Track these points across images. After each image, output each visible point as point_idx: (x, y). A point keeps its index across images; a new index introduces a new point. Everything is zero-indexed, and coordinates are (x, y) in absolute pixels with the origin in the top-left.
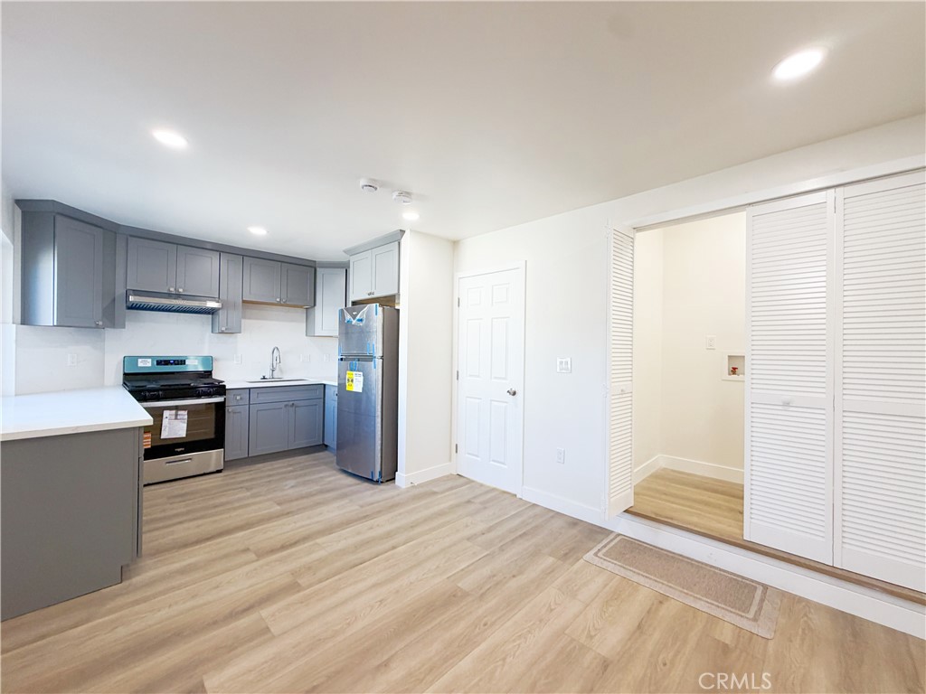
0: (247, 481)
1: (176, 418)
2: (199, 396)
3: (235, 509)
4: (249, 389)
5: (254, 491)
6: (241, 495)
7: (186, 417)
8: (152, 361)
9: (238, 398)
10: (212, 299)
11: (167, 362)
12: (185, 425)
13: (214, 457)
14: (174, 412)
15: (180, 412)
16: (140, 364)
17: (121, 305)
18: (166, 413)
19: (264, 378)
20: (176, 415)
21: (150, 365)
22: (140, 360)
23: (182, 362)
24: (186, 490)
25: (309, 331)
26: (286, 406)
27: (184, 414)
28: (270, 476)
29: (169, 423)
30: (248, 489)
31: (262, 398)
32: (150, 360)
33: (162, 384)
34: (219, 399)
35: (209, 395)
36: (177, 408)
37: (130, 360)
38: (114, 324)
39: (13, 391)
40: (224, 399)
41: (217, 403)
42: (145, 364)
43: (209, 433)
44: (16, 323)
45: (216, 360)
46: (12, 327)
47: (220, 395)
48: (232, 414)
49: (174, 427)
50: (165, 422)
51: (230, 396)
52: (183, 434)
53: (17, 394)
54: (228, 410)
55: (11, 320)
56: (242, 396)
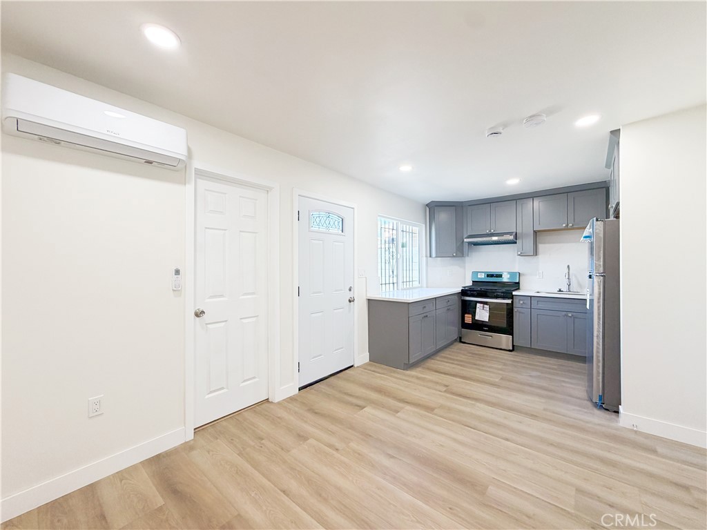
1: (483, 309)
2: (497, 297)
4: (531, 297)
7: (488, 309)
8: (485, 275)
9: (521, 302)
10: (510, 234)
11: (492, 276)
12: (488, 314)
13: (504, 340)
14: (482, 305)
15: (485, 306)
16: (479, 276)
17: (466, 246)
18: (478, 305)
20: (483, 307)
22: (479, 274)
23: (500, 276)
27: (487, 307)
29: (480, 311)
31: (541, 305)
32: (483, 274)
34: (509, 301)
35: (504, 298)
36: (484, 303)
37: (475, 273)
38: (463, 254)
39: (425, 286)
40: (512, 302)
41: (507, 304)
42: (482, 277)
43: (503, 323)
44: (426, 256)
45: (523, 275)
46: (425, 258)
47: (509, 298)
48: (518, 314)
49: (482, 314)
50: (478, 310)
51: (516, 300)
52: (486, 319)
53: (427, 287)
54: (515, 310)
55: (424, 256)
56: (525, 302)
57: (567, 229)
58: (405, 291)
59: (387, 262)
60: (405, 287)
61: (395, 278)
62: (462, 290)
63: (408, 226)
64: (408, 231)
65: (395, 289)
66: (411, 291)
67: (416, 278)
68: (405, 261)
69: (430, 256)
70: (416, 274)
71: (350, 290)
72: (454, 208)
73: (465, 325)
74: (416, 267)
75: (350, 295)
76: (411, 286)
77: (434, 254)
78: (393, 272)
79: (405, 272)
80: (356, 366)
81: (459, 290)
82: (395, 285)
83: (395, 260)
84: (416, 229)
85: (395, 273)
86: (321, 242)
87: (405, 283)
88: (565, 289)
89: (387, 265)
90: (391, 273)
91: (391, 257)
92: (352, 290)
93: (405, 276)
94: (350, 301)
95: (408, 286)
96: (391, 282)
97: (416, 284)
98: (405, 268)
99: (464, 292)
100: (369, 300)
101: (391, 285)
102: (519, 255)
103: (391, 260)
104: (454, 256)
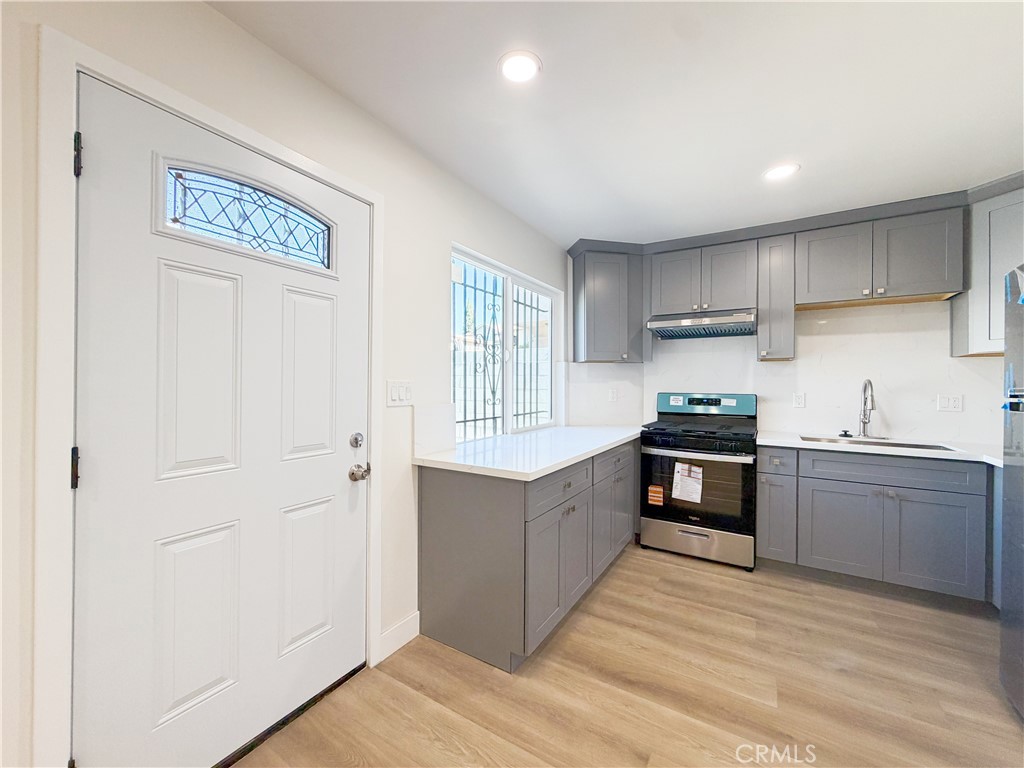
0: (773, 607)
1: (689, 476)
2: (720, 451)
3: (708, 651)
4: (798, 450)
5: (767, 635)
6: (739, 630)
7: (700, 476)
8: (684, 400)
9: (776, 461)
11: (699, 401)
12: (700, 488)
14: (686, 466)
15: (694, 468)
16: (672, 403)
17: (648, 337)
18: (678, 466)
19: (846, 435)
20: (690, 471)
21: (681, 403)
22: (672, 398)
23: (717, 402)
24: (687, 579)
25: (957, 348)
26: (877, 494)
27: (697, 471)
28: (817, 618)
29: (681, 480)
30: (761, 624)
31: (822, 469)
32: (681, 398)
33: (684, 428)
34: (749, 460)
35: (735, 451)
36: (691, 462)
37: (664, 397)
38: (642, 357)
39: (563, 422)
40: (755, 460)
41: (744, 465)
42: (677, 403)
43: (734, 508)
44: (567, 360)
45: (764, 400)
46: (562, 364)
47: (748, 453)
48: (767, 487)
49: (688, 487)
50: (677, 477)
51: (763, 457)
52: (697, 499)
53: (567, 425)
54: (761, 478)
55: (562, 358)
56: (785, 460)
57: (872, 301)
58: (521, 437)
59: (480, 370)
60: (521, 425)
61: (498, 408)
62: (642, 433)
63: (528, 292)
64: (528, 303)
65: (499, 432)
66: (534, 434)
67: (544, 406)
68: (521, 372)
69: (574, 361)
70: (544, 396)
71: (355, 443)
72: (626, 256)
73: (648, 510)
74: (544, 383)
75: (358, 458)
76: (534, 423)
77: (582, 356)
78: (494, 393)
79: (521, 393)
80: (372, 664)
81: (635, 432)
82: (499, 421)
83: (498, 366)
84: (545, 302)
85: (499, 395)
86: (227, 284)
87: (521, 418)
88: (855, 430)
89: (480, 376)
90: (489, 395)
91: (490, 357)
92: (364, 444)
93: (521, 400)
94: (354, 477)
95: (527, 424)
96: (489, 414)
97: (544, 419)
98: (521, 386)
99: (647, 438)
100: (420, 468)
101: (490, 423)
102: (763, 360)
103: (490, 366)
104: (624, 361)
